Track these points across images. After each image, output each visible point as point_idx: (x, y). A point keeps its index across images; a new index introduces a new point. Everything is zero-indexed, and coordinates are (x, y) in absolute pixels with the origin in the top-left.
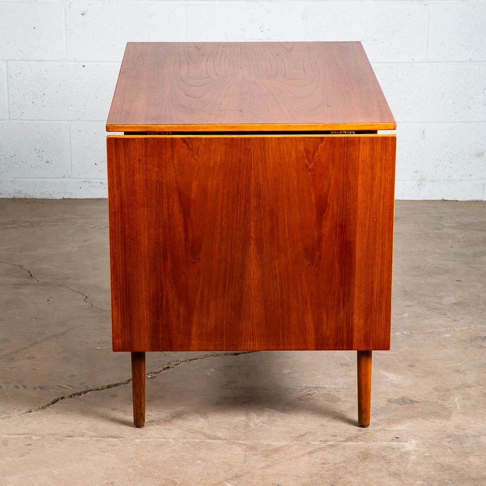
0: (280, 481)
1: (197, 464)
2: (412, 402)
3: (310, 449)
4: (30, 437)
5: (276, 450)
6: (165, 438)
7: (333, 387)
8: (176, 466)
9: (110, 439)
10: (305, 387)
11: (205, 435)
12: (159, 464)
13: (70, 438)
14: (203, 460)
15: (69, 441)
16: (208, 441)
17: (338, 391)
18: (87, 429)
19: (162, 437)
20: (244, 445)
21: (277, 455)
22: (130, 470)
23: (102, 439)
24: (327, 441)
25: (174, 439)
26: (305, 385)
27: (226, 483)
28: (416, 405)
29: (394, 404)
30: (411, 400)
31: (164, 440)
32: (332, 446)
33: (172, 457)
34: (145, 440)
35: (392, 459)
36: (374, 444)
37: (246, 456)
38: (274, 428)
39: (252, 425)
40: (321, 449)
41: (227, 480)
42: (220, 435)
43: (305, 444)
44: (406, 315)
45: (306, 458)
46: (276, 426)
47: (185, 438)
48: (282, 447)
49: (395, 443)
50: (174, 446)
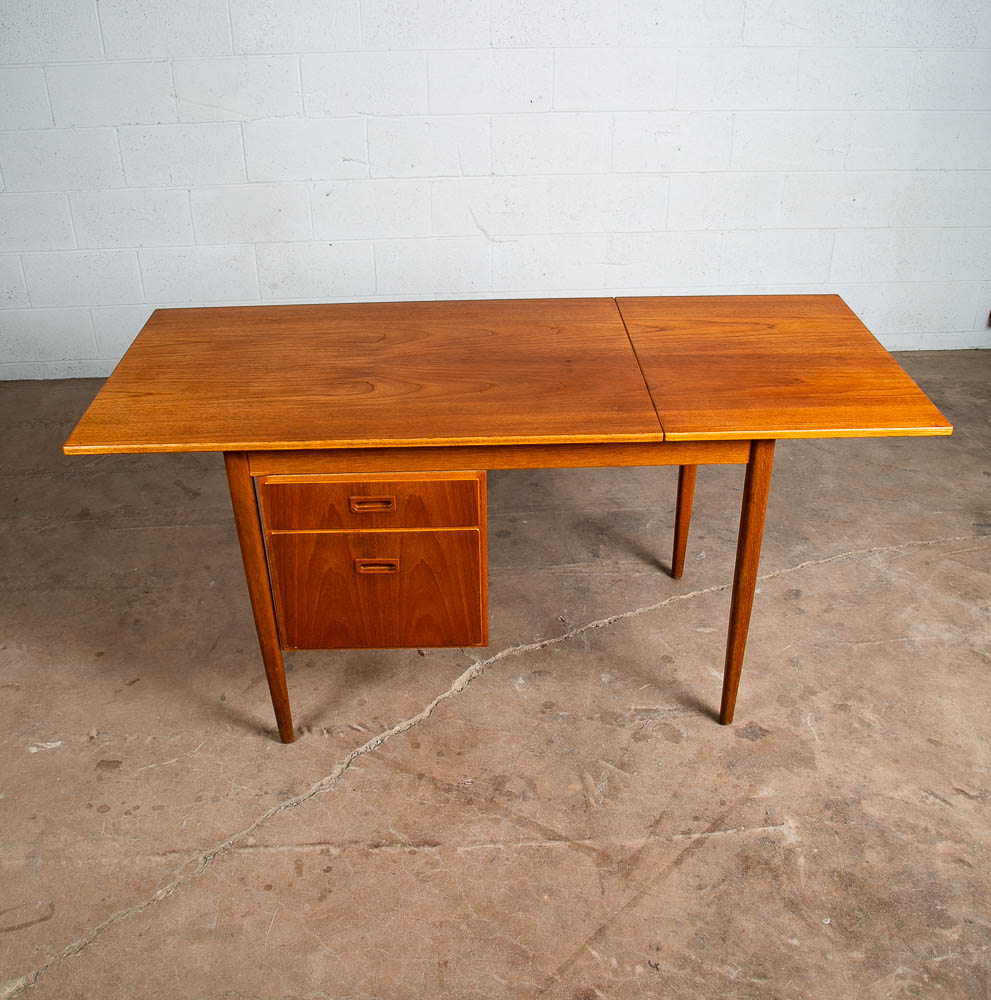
0: (658, 938)
1: (546, 904)
2: (764, 732)
3: (674, 854)
4: (328, 851)
5: (635, 858)
6: (495, 843)
7: (667, 709)
8: (519, 910)
9: (427, 849)
10: (636, 709)
11: (540, 829)
12: (498, 908)
13: (376, 850)
14: (551, 892)
15: (378, 857)
16: (549, 844)
17: (675, 717)
18: (394, 825)
19: (489, 839)
20: (594, 850)
21: (639, 871)
22: (464, 927)
23: (416, 849)
24: (689, 832)
25: (505, 843)
26: (633, 708)
27: (590, 949)
28: (769, 737)
29: (744, 740)
30: (761, 729)
31: (491, 846)
32: (699, 842)
33: (511, 888)
34: (469, 849)
35: (779, 867)
36: (747, 833)
37: (601, 877)
38: (621, 808)
39: (592, 801)
40: (688, 851)
41: (591, 941)
42: (559, 828)
43: (664, 839)
44: (703, 554)
45: (675, 875)
46: (622, 801)
47: (518, 840)
48: (640, 851)
49: (771, 829)
50: (508, 859)
